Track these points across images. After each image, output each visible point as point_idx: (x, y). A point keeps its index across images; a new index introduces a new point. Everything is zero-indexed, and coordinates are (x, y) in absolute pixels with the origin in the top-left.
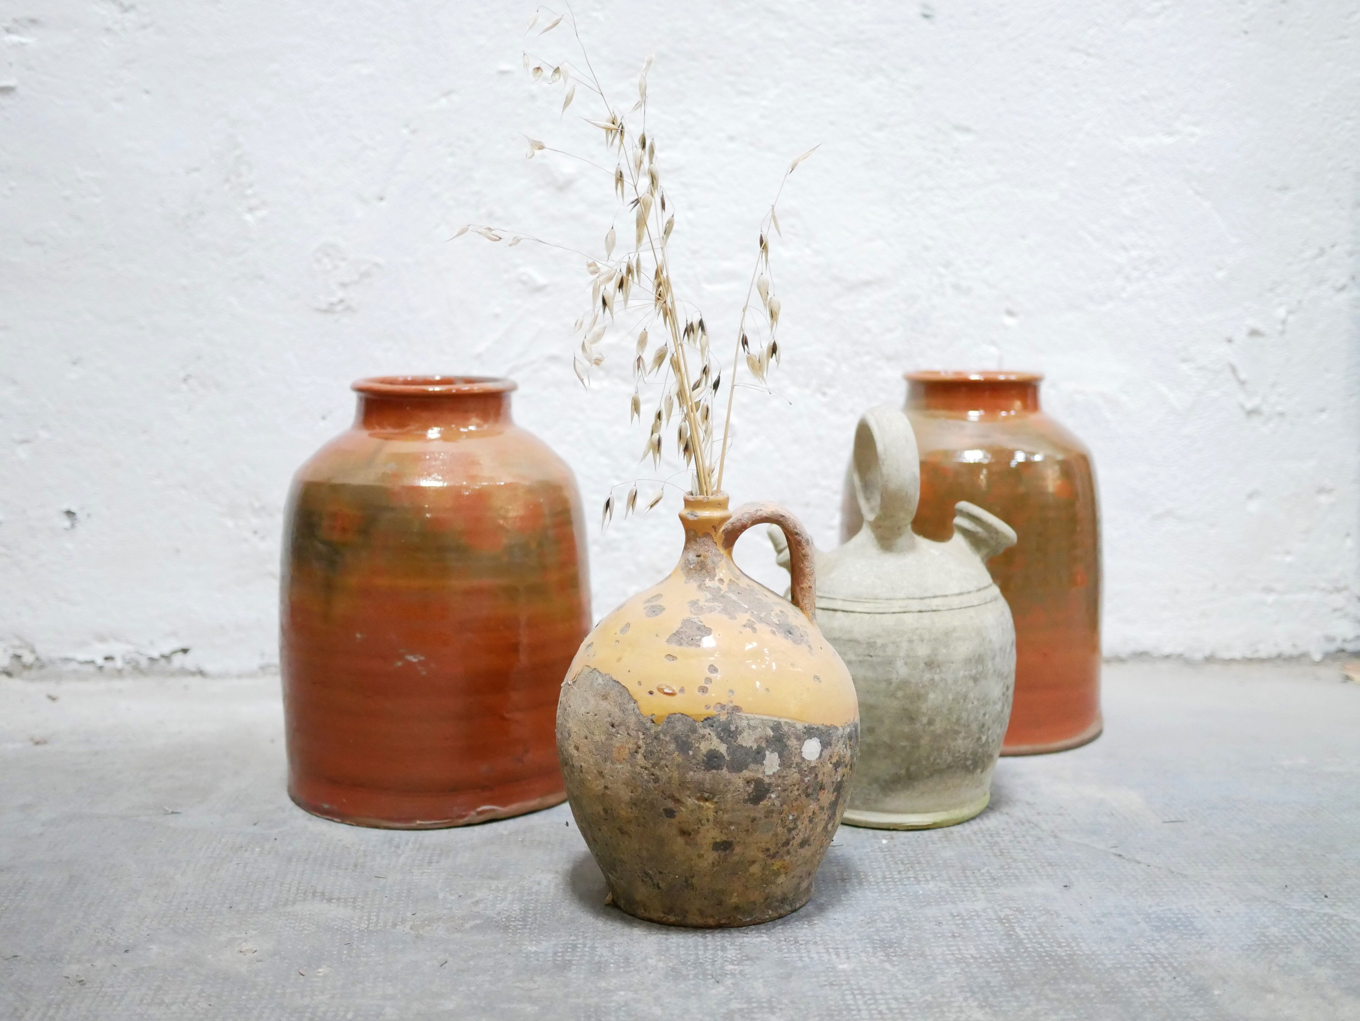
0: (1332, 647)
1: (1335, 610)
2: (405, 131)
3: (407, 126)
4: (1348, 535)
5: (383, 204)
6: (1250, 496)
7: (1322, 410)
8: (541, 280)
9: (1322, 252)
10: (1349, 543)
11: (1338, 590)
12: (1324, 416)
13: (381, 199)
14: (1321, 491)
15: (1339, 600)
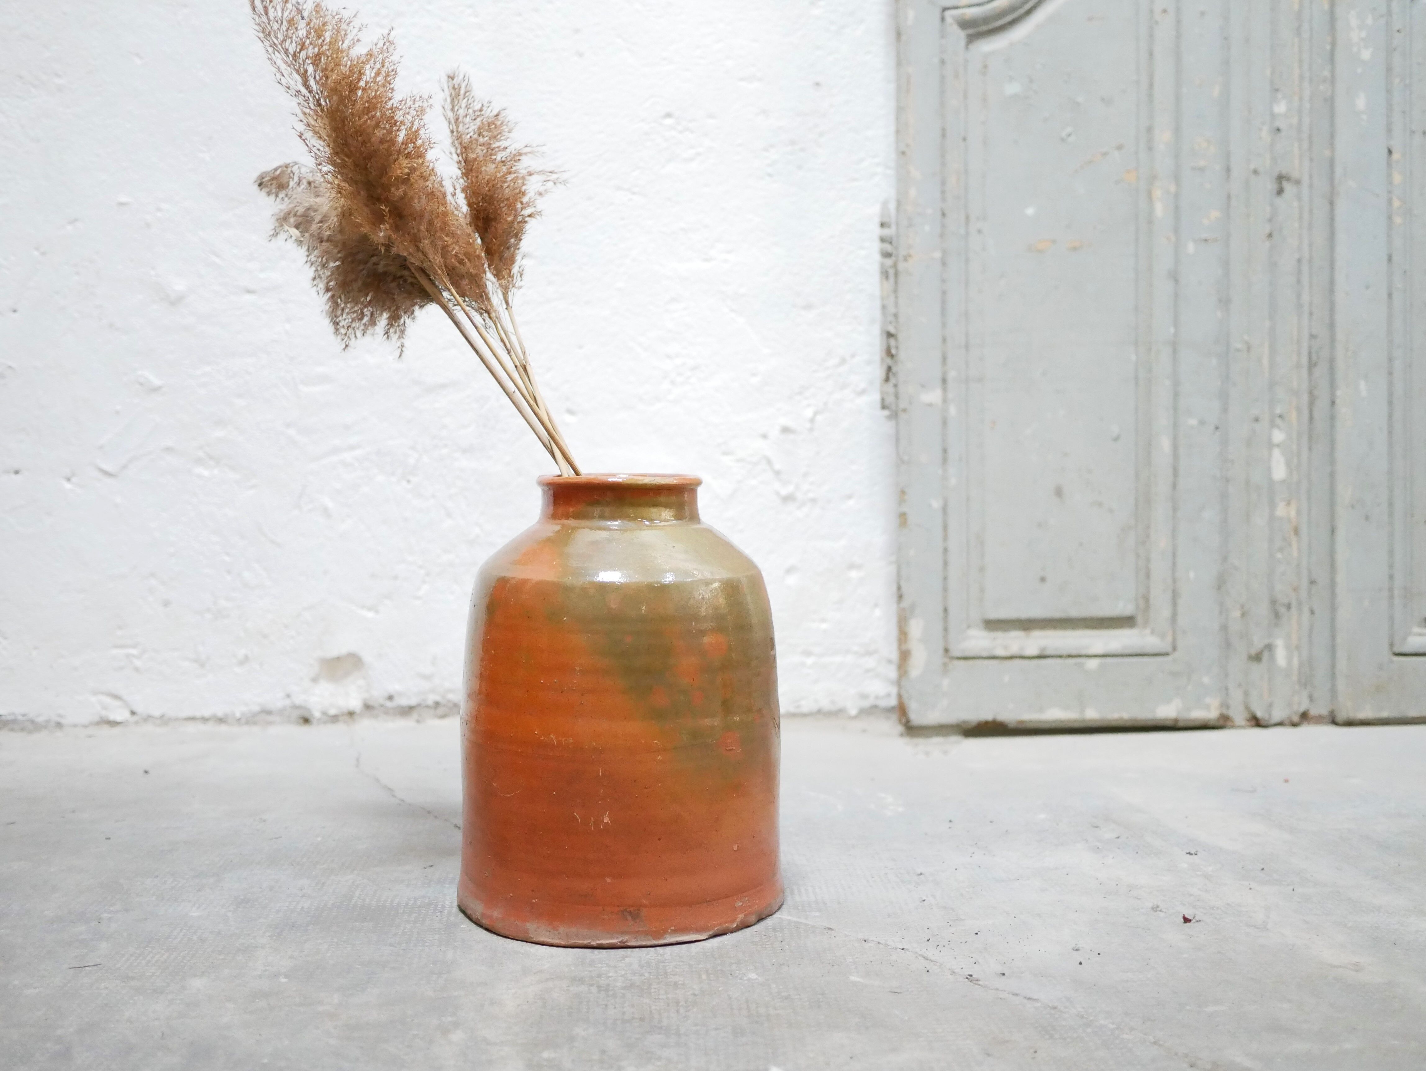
0: (866, 704)
1: (868, 671)
2: (36, 253)
3: (37, 249)
4: (876, 605)
5: (15, 315)
6: (789, 571)
7: (850, 497)
8: (157, 382)
9: (843, 361)
10: (878, 612)
11: (869, 653)
12: (851, 502)
13: (15, 311)
14: (852, 566)
15: (870, 662)
